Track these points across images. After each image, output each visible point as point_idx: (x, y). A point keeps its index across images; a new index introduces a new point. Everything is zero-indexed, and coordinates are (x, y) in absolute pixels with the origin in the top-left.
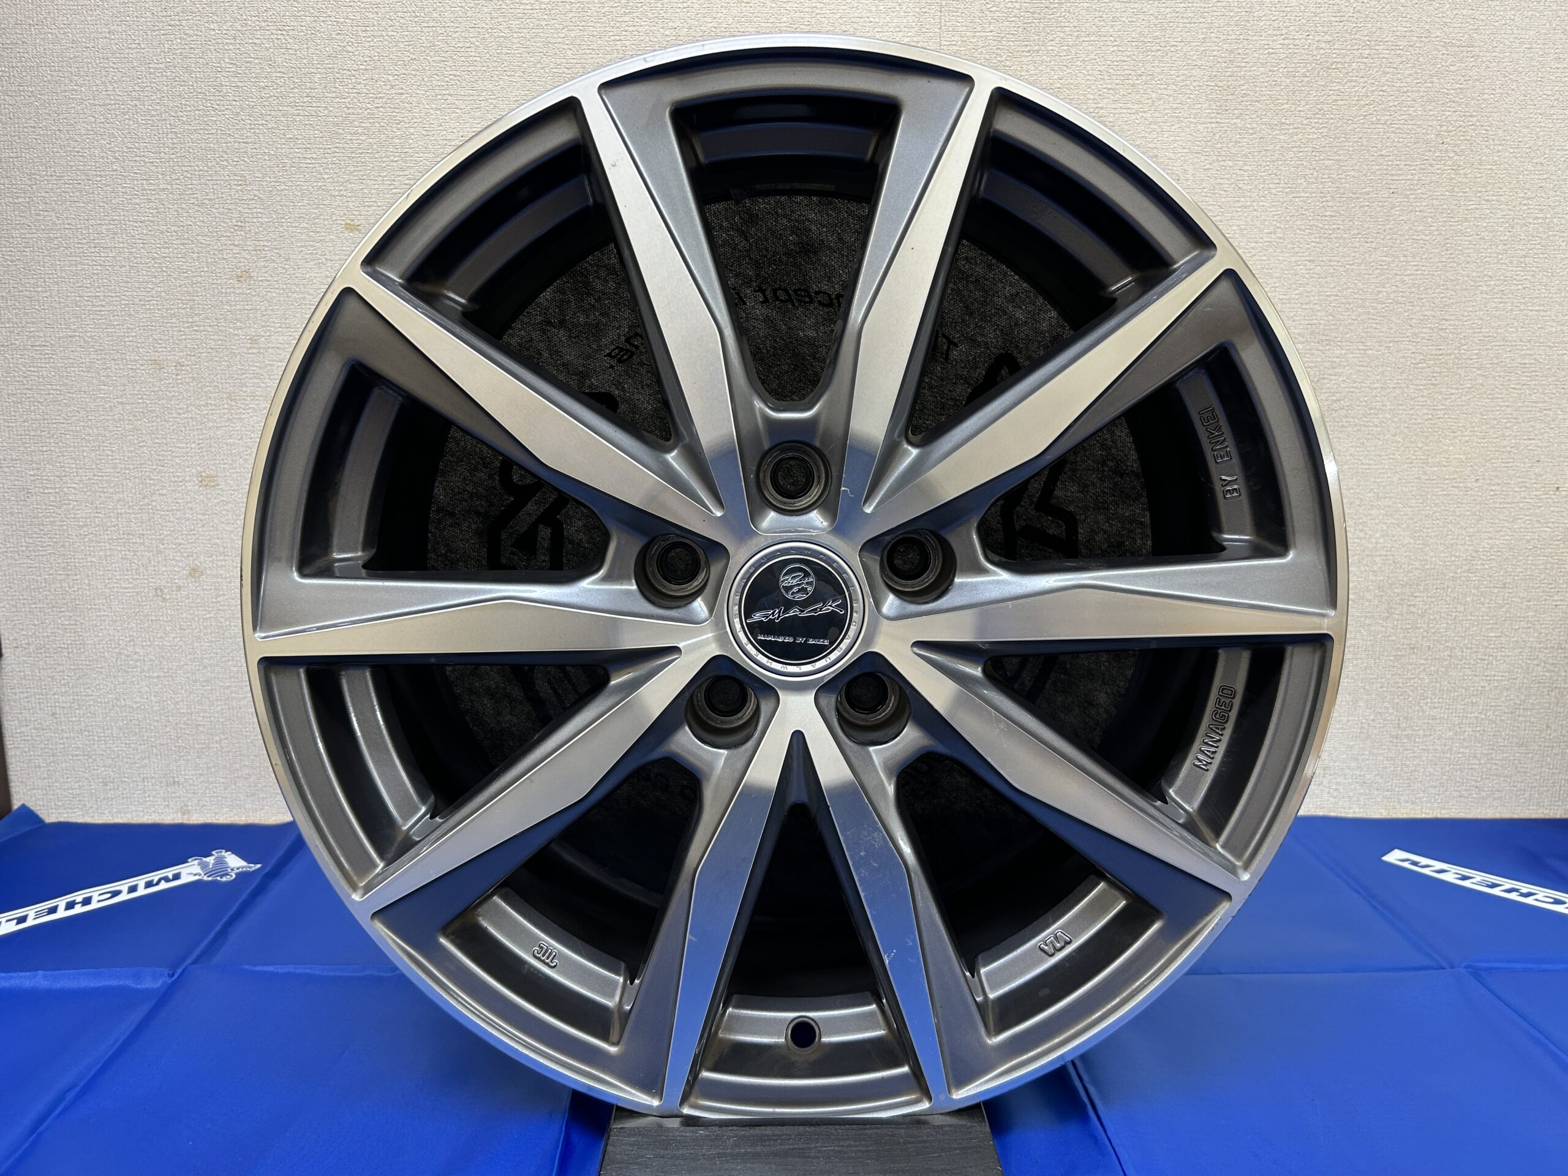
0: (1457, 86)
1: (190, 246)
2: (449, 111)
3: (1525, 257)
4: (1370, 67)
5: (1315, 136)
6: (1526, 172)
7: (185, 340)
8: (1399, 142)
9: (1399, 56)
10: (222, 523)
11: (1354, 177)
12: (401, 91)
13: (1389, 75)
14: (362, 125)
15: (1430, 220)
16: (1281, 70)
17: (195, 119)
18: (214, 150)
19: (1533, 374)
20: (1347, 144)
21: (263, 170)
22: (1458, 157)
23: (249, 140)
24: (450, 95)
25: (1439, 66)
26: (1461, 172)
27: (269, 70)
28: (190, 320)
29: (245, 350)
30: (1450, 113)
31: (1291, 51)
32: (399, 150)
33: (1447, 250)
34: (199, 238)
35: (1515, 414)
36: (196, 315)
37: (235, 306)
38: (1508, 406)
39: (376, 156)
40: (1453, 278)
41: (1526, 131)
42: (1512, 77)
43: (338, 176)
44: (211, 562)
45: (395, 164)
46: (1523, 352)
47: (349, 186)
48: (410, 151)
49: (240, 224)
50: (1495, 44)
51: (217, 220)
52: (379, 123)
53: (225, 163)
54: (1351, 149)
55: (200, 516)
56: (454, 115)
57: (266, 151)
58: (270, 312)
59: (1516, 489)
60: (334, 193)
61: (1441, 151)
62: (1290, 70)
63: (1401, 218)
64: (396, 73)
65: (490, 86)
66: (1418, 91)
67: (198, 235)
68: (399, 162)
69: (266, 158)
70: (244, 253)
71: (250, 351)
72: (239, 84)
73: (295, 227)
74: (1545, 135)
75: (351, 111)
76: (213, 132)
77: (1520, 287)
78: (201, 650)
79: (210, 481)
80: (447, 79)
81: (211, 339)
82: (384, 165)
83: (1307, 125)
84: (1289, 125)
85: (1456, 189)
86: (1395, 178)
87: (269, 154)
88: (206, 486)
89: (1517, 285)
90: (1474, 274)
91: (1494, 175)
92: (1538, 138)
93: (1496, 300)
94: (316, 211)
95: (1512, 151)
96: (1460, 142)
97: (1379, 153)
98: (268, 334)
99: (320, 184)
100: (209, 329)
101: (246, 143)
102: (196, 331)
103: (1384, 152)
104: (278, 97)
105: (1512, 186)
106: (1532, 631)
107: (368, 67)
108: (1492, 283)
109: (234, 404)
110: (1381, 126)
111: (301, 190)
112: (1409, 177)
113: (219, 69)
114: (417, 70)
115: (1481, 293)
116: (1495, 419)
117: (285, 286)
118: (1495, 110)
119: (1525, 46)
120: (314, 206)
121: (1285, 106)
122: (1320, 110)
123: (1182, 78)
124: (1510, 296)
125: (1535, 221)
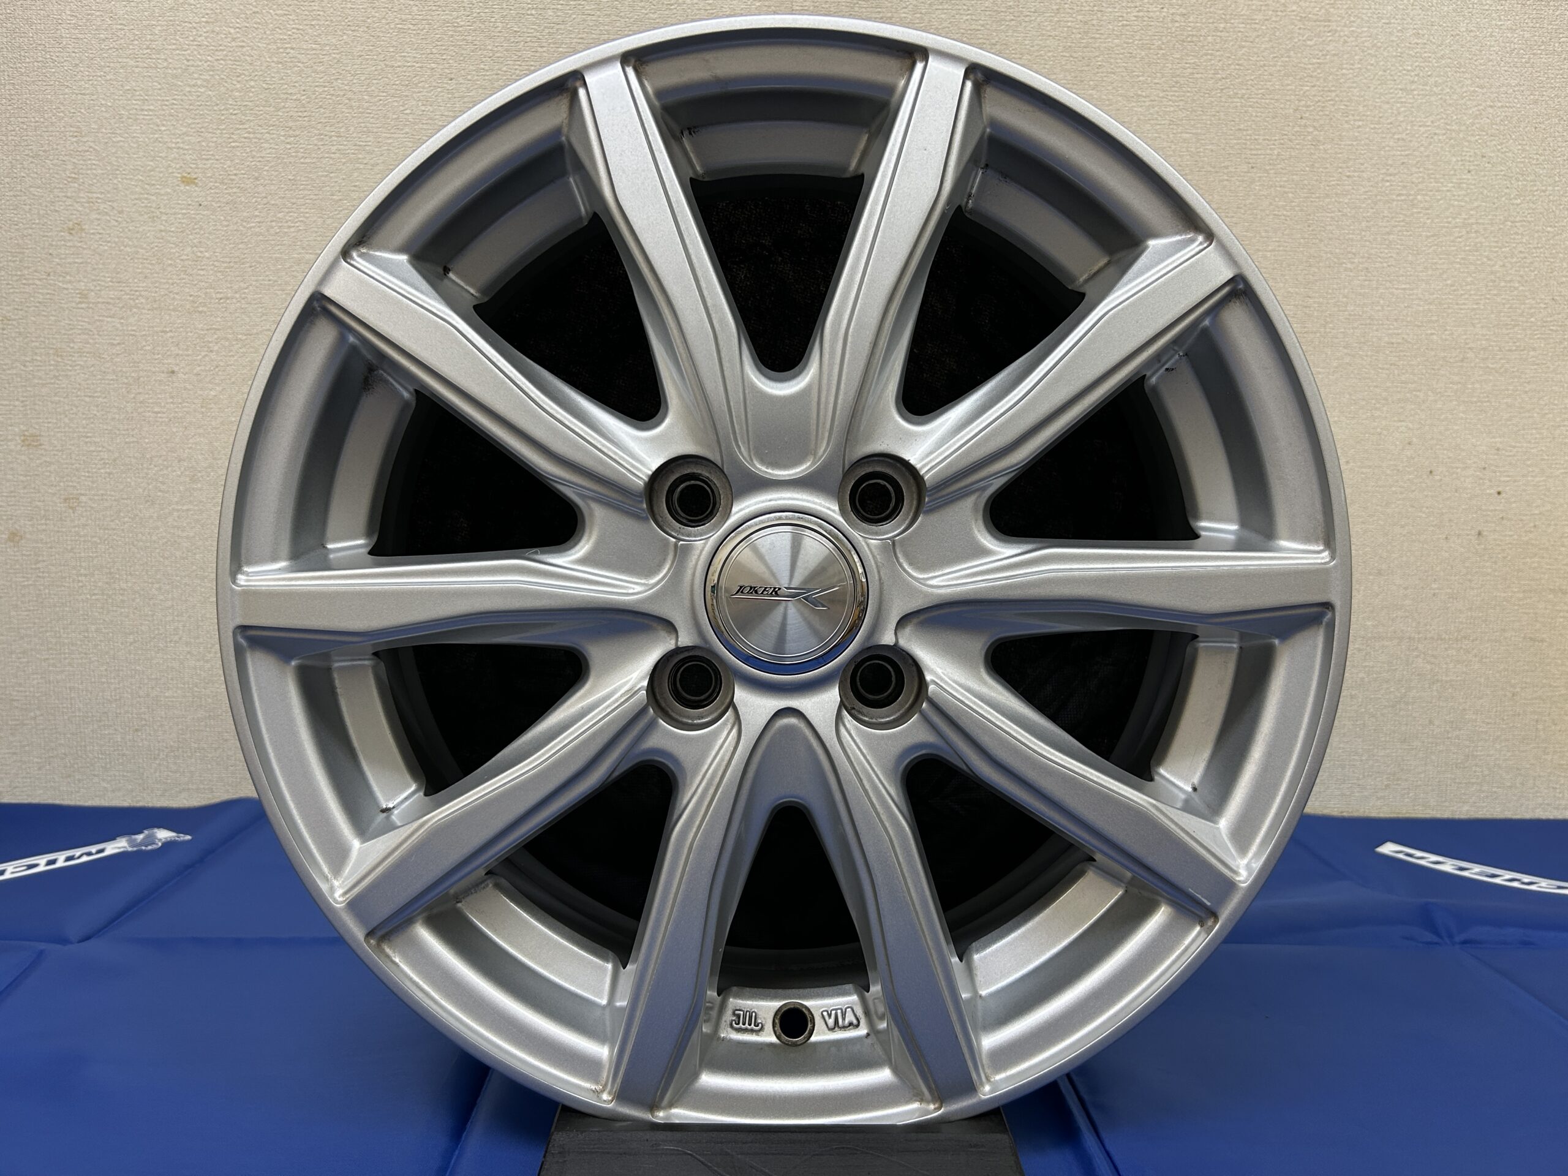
0: (1315, 61)
1: (24, 198)
2: (291, 64)
3: (1389, 233)
4: (1226, 41)
5: (1172, 109)
6: (1387, 148)
7: (13, 293)
8: (1257, 116)
9: (1255, 30)
10: (45, 485)
11: (1212, 151)
12: (244, 44)
13: (1245, 49)
14: (202, 77)
15: (1290, 195)
16: (1136, 42)
17: (34, 71)
18: (51, 102)
19: (1402, 354)
20: (1204, 118)
21: (99, 122)
22: (1316, 133)
23: (87, 92)
24: (292, 49)
25: (1296, 40)
26: (1321, 147)
27: (110, 22)
28: (19, 273)
29: (74, 305)
30: (1308, 88)
31: (1145, 23)
32: (239, 103)
33: (1309, 226)
34: (32, 189)
35: (1384, 394)
36: (25, 268)
37: (65, 259)
38: (1376, 387)
39: (215, 108)
40: (1316, 255)
41: (1386, 106)
42: (1370, 51)
43: (176, 129)
44: (32, 526)
45: (233, 117)
46: (1390, 331)
47: (187, 138)
48: (250, 104)
49: (73, 175)
50: (1352, 19)
51: (51, 171)
52: (219, 75)
53: (62, 114)
54: (1209, 122)
55: (21, 478)
56: (296, 69)
57: (103, 102)
58: (101, 266)
59: (1388, 472)
60: (170, 145)
61: (1300, 126)
62: (1145, 42)
63: (1262, 193)
64: (238, 25)
65: (333, 40)
66: (1275, 65)
67: (31, 187)
68: (240, 115)
69: (103, 109)
70: (77, 206)
71: (80, 306)
72: (80, 36)
73: (131, 179)
74: (1405, 111)
75: (191, 63)
76: (52, 83)
77: (1385, 265)
78: (18, 620)
79: (33, 441)
80: (290, 33)
81: (38, 293)
82: (223, 118)
83: (1163, 97)
84: (1145, 97)
85: (1316, 165)
86: (1254, 152)
87: (106, 106)
88: (29, 445)
89: (1381, 263)
90: (1337, 251)
91: (1354, 150)
92: (1399, 113)
93: (1360, 278)
94: (151, 163)
95: (1372, 126)
96: (1318, 117)
97: (1237, 127)
98: (98, 288)
99: (156, 136)
100: (38, 282)
101: (84, 94)
102: (24, 284)
103: (1242, 126)
104: (117, 50)
105: (1373, 161)
106: (1410, 620)
107: (209, 20)
108: (1356, 260)
109: (60, 360)
110: (1238, 100)
111: (137, 142)
112: (1268, 152)
113: (60, 21)
114: (259, 23)
115: (1346, 269)
116: (1364, 399)
117: (117, 240)
118: (1355, 85)
119: (1383, 21)
120: (150, 158)
121: (1141, 78)
122: (1177, 82)
123: (1036, 48)
124: (1375, 273)
125: (1399, 198)
